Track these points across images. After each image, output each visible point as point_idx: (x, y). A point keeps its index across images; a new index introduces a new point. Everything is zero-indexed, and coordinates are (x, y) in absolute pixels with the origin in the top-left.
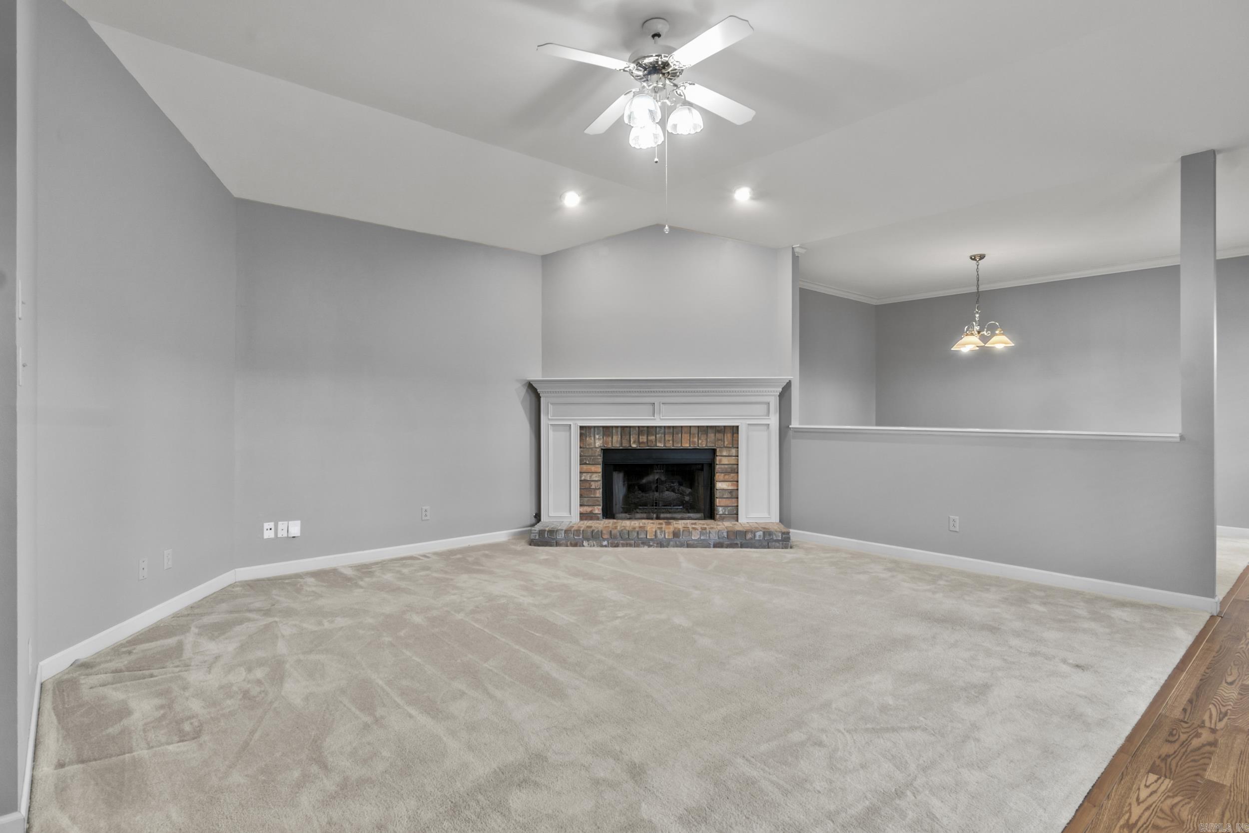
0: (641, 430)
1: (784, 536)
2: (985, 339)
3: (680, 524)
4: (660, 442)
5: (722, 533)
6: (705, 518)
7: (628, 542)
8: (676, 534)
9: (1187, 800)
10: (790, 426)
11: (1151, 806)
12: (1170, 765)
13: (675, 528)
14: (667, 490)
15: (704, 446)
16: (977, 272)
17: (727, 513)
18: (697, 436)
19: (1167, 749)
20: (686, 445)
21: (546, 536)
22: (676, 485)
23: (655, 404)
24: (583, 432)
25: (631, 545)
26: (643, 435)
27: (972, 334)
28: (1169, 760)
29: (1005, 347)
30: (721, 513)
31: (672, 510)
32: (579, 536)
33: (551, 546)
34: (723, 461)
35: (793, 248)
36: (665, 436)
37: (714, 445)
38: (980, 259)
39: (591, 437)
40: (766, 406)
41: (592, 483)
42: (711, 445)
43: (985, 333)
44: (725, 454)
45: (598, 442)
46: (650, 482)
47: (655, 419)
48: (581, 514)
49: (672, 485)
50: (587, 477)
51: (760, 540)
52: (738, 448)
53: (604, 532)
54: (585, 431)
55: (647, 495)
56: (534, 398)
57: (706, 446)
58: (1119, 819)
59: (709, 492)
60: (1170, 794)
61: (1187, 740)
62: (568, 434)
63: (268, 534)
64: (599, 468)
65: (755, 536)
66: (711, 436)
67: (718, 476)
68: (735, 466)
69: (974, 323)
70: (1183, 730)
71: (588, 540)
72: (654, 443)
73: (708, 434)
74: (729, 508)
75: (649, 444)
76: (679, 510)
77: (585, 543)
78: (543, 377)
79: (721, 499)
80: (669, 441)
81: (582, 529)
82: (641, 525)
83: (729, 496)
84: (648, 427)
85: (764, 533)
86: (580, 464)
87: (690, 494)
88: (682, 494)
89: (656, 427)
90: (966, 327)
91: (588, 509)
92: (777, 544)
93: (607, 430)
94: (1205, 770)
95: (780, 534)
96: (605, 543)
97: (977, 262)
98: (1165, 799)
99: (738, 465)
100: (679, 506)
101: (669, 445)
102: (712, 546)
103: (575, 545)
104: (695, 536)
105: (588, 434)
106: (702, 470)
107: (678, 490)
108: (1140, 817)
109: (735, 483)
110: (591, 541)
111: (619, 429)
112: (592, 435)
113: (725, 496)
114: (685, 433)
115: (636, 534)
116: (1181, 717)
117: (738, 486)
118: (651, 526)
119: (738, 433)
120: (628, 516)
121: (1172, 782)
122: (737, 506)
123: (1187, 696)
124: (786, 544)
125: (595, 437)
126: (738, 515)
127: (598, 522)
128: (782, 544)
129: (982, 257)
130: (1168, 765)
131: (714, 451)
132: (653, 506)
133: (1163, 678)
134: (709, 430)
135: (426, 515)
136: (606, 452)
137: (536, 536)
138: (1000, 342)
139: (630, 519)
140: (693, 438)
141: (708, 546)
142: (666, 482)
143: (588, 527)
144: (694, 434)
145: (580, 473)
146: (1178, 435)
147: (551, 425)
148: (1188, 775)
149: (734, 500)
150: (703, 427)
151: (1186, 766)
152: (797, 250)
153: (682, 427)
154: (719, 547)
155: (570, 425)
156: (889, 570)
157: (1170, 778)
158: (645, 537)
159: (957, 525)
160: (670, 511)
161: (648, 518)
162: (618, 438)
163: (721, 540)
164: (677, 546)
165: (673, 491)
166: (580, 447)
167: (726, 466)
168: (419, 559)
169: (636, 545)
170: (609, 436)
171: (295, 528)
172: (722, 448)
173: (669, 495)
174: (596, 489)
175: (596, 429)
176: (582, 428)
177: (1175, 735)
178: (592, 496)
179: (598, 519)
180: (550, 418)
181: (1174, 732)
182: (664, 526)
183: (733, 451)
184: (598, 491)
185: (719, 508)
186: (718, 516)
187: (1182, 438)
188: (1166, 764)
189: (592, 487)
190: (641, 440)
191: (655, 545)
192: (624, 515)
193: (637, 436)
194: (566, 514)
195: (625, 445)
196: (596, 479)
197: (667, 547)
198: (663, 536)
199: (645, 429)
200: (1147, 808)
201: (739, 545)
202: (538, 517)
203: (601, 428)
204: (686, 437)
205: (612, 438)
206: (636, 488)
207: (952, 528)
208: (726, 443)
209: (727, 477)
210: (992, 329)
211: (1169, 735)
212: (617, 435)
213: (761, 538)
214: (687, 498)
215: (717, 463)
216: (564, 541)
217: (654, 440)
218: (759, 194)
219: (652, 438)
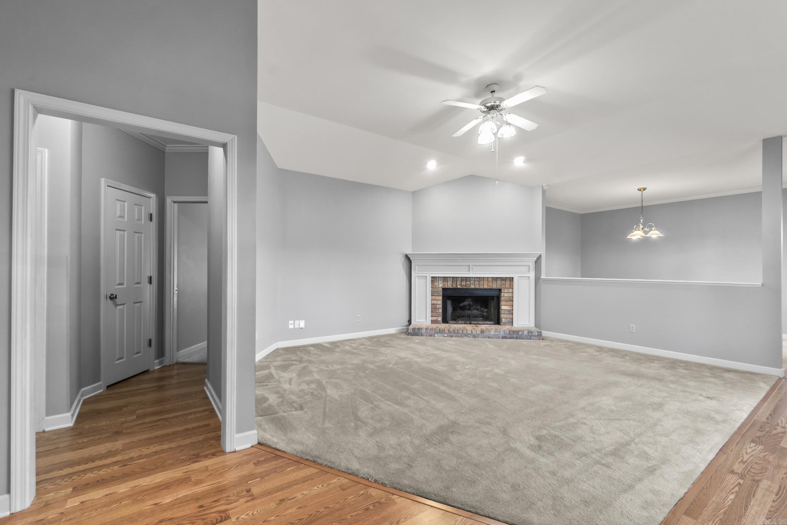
0: (462, 279)
1: (539, 334)
2: (646, 233)
3: (484, 327)
4: (472, 285)
5: (506, 331)
6: (495, 324)
7: (458, 335)
8: (482, 332)
9: (772, 454)
10: (541, 278)
11: (753, 455)
12: (762, 440)
13: (482, 329)
14: (474, 310)
15: (495, 287)
16: (642, 197)
17: (507, 322)
18: (491, 282)
19: (759, 434)
20: (486, 287)
21: (416, 331)
22: (479, 307)
23: (470, 266)
24: (433, 279)
25: (459, 337)
26: (463, 281)
27: (639, 230)
28: (761, 438)
29: (658, 237)
30: (504, 321)
31: (477, 320)
32: (432, 331)
33: (419, 336)
34: (505, 295)
35: (542, 186)
36: (475, 282)
37: (500, 287)
38: (643, 190)
39: (437, 282)
40: (528, 267)
41: (437, 305)
42: (499, 287)
43: (646, 229)
44: (506, 291)
45: (440, 285)
46: (465, 306)
47: (470, 273)
48: (431, 321)
49: (477, 307)
50: (435, 302)
51: (526, 336)
52: (513, 288)
53: (445, 330)
54: (434, 279)
55: (464, 312)
56: (408, 263)
57: (496, 287)
58: (737, 459)
59: (497, 311)
60: (763, 451)
61: (770, 431)
62: (425, 280)
63: (291, 326)
64: (441, 298)
65: (523, 333)
66: (499, 282)
67: (502, 303)
68: (512, 298)
69: (640, 224)
70: (767, 427)
71: (437, 333)
72: (469, 286)
73: (497, 282)
74: (508, 319)
75: (467, 286)
76: (480, 320)
77: (436, 335)
78: (412, 252)
79: (504, 315)
80: (477, 284)
81: (434, 328)
82: (463, 327)
83: (508, 313)
84: (466, 277)
85: (528, 332)
86: (432, 296)
87: (486, 312)
88: (482, 311)
89: (470, 277)
90: (635, 226)
91: (435, 318)
92: (535, 338)
93: (445, 279)
94: (780, 443)
95: (537, 333)
96: (446, 335)
97: (642, 192)
98: (760, 453)
99: (513, 297)
100: (480, 318)
101: (477, 287)
102: (501, 338)
103: (431, 336)
104: (492, 333)
105: (435, 281)
106: (493, 299)
107: (480, 310)
108: (748, 459)
109: (511, 306)
110: (439, 334)
111: (451, 278)
112: (437, 281)
113: (506, 313)
114: (486, 281)
115: (462, 331)
116: (766, 421)
117: (513, 308)
118: (469, 328)
119: (513, 281)
120: (455, 322)
121: (763, 447)
122: (513, 318)
123: (769, 412)
124: (540, 338)
125: (439, 282)
126: (513, 322)
127: (440, 325)
128: (538, 338)
129: (644, 189)
130: (760, 440)
131: (500, 290)
132: (468, 317)
133: (755, 404)
134: (498, 279)
135: (359, 319)
136: (444, 289)
137: (411, 331)
138: (655, 234)
139: (456, 324)
140: (489, 283)
141: (499, 338)
142: (473, 306)
143: (436, 327)
144: (490, 281)
145: (432, 300)
146: (760, 284)
147: (417, 276)
148: (772, 444)
149: (511, 315)
150: (495, 277)
151: (771, 441)
152: (544, 187)
153: (484, 277)
154: (504, 338)
155: (426, 276)
156: (598, 351)
157: (762, 445)
158: (466, 332)
159: (634, 329)
160: (476, 320)
161: (465, 324)
162: (450, 282)
163: (506, 335)
164: (483, 338)
165: (478, 310)
166: (432, 287)
167: (507, 298)
168: (357, 340)
169: (462, 337)
170: (446, 281)
171: (302, 324)
172: (504, 288)
173: (475, 312)
174: (439, 308)
175: (439, 278)
176: (432, 277)
177: (763, 428)
178: (437, 312)
179: (440, 323)
180: (416, 272)
181: (763, 427)
182: (475, 327)
183: (511, 290)
184: (440, 309)
185: (503, 319)
186: (502, 323)
187: (763, 285)
188: (759, 440)
189: (437, 307)
190: (462, 284)
191: (472, 337)
192: (453, 322)
193: (460, 282)
194: (424, 321)
195: (454, 286)
196: (439, 303)
197: (478, 338)
198: (476, 332)
199: (465, 278)
200: (751, 456)
201: (515, 338)
202: (410, 322)
203: (442, 278)
204: (486, 282)
205: (448, 283)
206: (458, 308)
207: (631, 331)
208: (507, 286)
209: (507, 303)
210: (650, 227)
211: (760, 428)
212: (450, 281)
213: (527, 335)
214: (485, 314)
215: (502, 296)
216: (425, 334)
217: (469, 284)
218: (527, 161)
219: (468, 283)
